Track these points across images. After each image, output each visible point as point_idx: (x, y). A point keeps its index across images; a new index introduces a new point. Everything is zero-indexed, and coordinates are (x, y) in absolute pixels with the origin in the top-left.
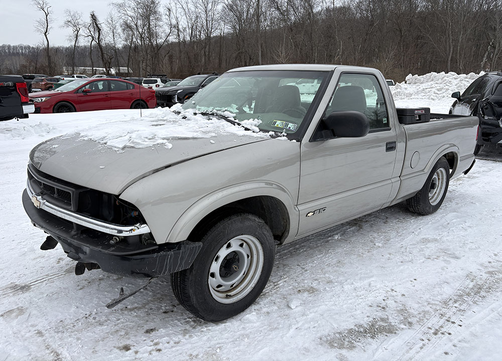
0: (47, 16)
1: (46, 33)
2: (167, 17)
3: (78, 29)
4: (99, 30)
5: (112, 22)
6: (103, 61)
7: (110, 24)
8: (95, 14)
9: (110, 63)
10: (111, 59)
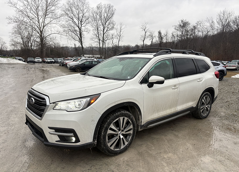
0: (145, 33)
1: (144, 40)
3: (153, 38)
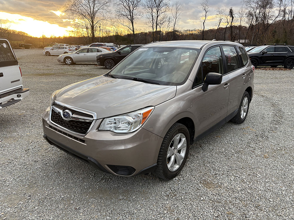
0: (206, 13)
1: (204, 22)
2: (278, 5)
3: (221, 19)
4: (233, 18)
5: (242, 12)
6: (231, 36)
7: (240, 13)
8: (232, 9)
9: (235, 38)
10: (236, 35)
